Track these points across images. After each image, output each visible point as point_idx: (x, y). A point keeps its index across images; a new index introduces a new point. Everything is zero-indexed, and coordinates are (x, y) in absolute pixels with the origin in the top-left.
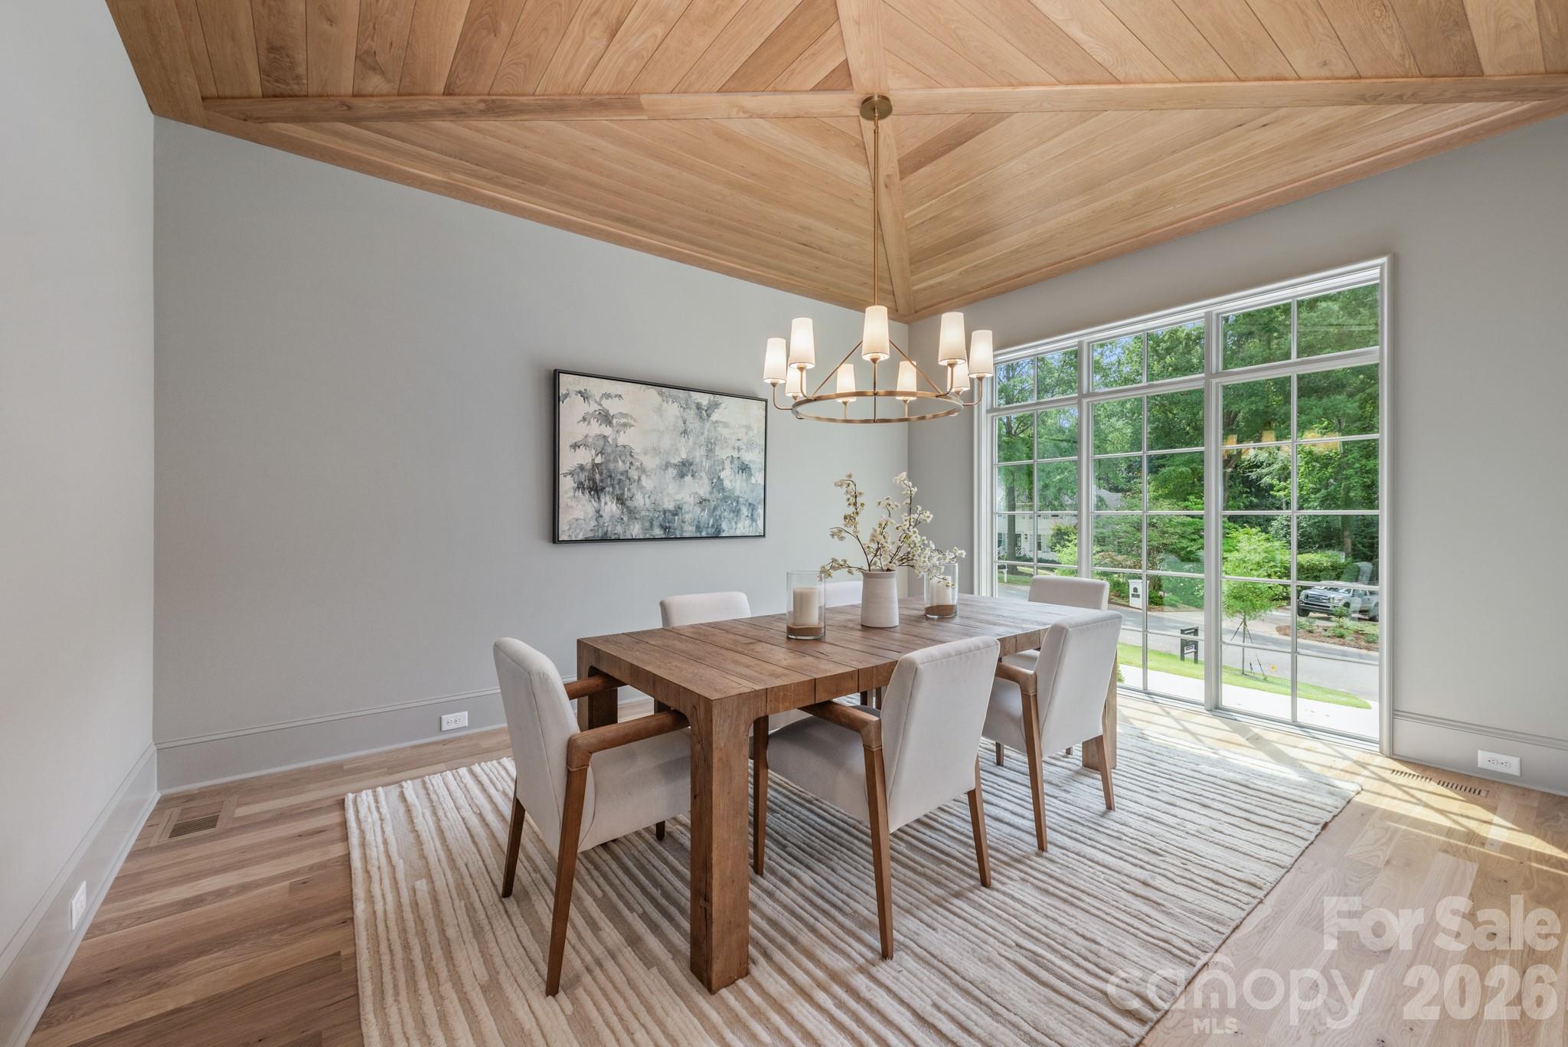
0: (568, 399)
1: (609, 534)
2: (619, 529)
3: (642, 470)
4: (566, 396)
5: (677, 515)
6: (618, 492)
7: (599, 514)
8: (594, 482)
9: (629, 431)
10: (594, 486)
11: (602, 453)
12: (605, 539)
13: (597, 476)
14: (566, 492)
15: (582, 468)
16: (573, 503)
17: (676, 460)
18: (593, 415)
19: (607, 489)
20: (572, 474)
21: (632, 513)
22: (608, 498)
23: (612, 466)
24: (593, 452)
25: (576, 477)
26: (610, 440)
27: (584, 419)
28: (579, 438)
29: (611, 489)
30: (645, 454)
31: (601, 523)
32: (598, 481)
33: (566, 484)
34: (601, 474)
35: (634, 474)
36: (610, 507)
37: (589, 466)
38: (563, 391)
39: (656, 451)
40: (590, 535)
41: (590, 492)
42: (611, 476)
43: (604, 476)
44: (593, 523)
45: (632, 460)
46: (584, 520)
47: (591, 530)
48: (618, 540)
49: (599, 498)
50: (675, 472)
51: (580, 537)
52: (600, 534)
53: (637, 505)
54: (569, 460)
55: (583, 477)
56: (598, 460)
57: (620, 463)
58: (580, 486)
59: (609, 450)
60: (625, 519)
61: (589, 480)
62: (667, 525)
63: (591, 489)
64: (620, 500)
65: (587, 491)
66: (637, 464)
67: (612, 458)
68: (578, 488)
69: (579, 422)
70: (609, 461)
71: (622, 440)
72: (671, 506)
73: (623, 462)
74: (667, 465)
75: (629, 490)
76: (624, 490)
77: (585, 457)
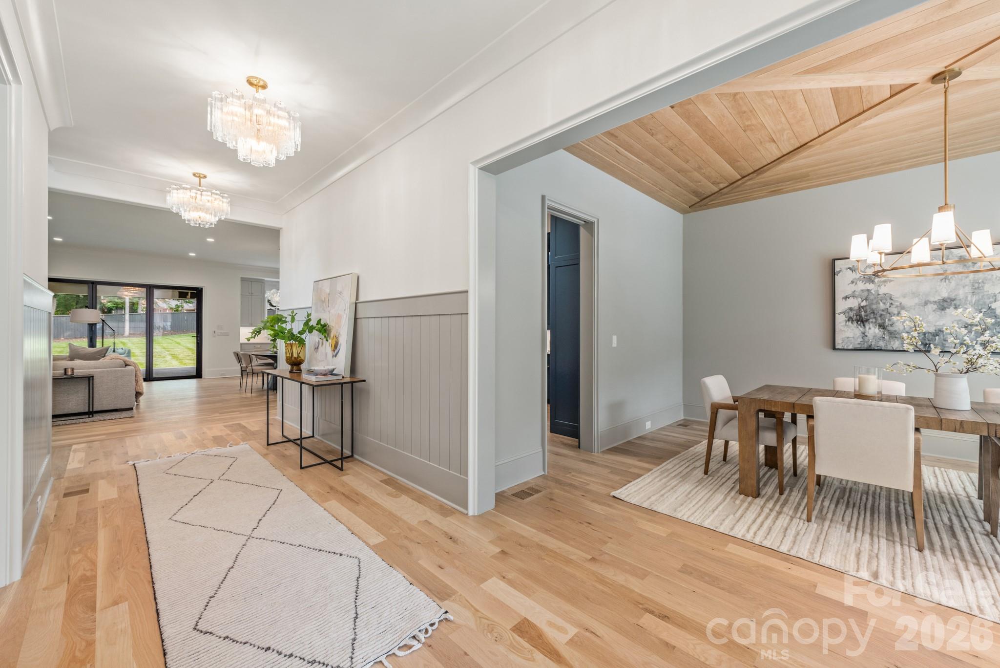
0: (841, 273)
1: (873, 346)
2: (882, 344)
3: (902, 307)
4: (839, 272)
5: (937, 335)
6: (880, 322)
7: (864, 335)
8: (860, 316)
9: (888, 284)
10: (860, 318)
11: (866, 299)
12: (869, 349)
13: (863, 313)
14: (840, 323)
15: (851, 309)
16: (845, 329)
17: (937, 298)
18: (859, 279)
19: (871, 320)
20: (844, 313)
21: (893, 335)
22: (871, 325)
23: (874, 307)
24: (860, 300)
25: (847, 315)
26: (873, 292)
27: (852, 282)
28: (849, 293)
29: (874, 320)
30: (904, 297)
31: (866, 339)
32: (863, 316)
33: (840, 319)
34: (866, 312)
35: (894, 310)
36: (873, 331)
37: (857, 308)
38: (837, 269)
39: (915, 294)
40: (858, 346)
41: (857, 323)
42: (874, 313)
43: (868, 312)
44: (860, 340)
45: (891, 301)
46: (853, 338)
47: (859, 344)
48: (881, 350)
49: (864, 326)
50: (935, 306)
51: (851, 347)
52: (865, 346)
53: (897, 329)
54: (841, 306)
55: (851, 314)
56: (864, 304)
57: (881, 303)
58: (850, 319)
59: (872, 297)
60: (887, 338)
61: (856, 316)
62: (928, 342)
63: (857, 321)
64: (882, 326)
65: (855, 323)
66: (898, 304)
67: (874, 302)
68: (848, 320)
69: (848, 285)
70: (872, 304)
71: (883, 290)
72: (932, 330)
73: (884, 303)
74: (926, 303)
75: (889, 320)
76: (884, 320)
77: (854, 303)
